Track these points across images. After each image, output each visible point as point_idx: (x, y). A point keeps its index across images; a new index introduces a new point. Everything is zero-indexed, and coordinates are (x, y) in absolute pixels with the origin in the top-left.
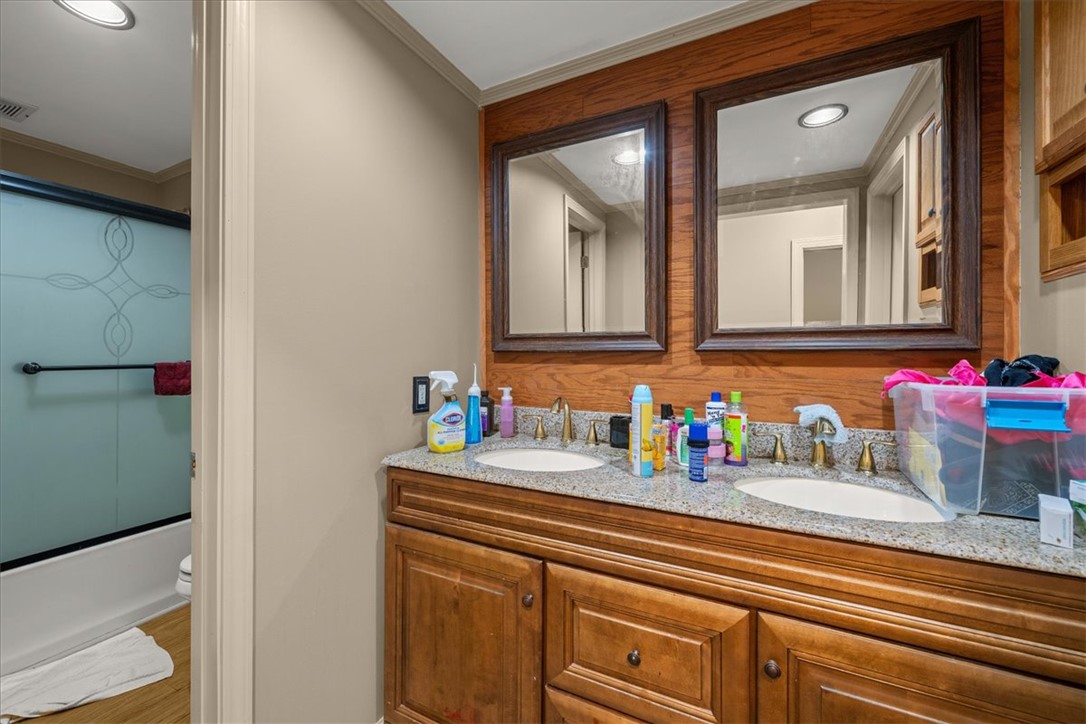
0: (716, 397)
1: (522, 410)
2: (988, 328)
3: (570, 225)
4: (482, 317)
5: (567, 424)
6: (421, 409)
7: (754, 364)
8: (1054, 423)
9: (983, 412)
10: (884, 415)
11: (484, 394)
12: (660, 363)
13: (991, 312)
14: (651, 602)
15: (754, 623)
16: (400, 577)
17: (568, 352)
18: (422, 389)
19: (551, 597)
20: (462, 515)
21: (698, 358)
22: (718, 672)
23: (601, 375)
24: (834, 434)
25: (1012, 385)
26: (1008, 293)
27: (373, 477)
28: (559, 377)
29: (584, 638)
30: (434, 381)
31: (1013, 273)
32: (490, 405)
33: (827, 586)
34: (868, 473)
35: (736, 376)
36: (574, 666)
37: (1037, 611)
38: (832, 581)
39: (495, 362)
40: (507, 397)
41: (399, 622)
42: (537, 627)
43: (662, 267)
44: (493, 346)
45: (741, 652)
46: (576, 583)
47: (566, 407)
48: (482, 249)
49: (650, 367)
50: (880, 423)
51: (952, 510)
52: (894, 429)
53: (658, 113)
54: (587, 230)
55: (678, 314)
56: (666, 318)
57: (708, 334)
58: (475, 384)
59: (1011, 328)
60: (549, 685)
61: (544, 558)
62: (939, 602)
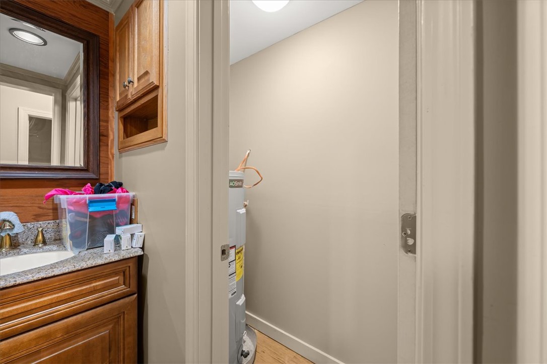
2: (102, 170)
8: (112, 207)
9: (88, 206)
10: (53, 213)
13: (104, 163)
25: (103, 193)
26: (110, 156)
31: (112, 148)
34: (40, 245)
37: (99, 281)
50: (51, 217)
51: (77, 251)
52: (58, 219)
59: (111, 170)
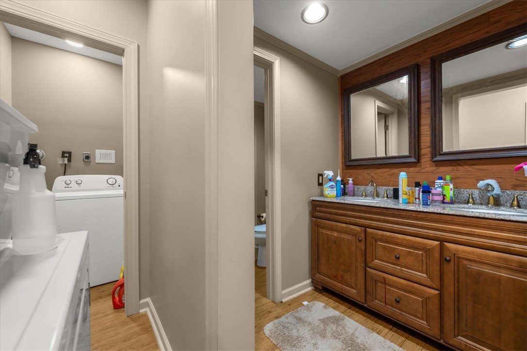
0: (440, 178)
1: (356, 187)
3: (378, 112)
4: (340, 153)
5: (375, 191)
6: (320, 184)
7: (461, 166)
11: (342, 181)
12: (416, 167)
14: (403, 239)
15: (442, 247)
16: (316, 234)
17: (375, 164)
18: (321, 177)
19: (368, 238)
20: (337, 214)
21: (434, 164)
22: (428, 262)
23: (390, 173)
24: (493, 190)
27: (307, 204)
28: (372, 174)
29: (380, 251)
30: (325, 174)
32: (344, 185)
33: (469, 233)
34: (515, 208)
35: (451, 171)
36: (376, 261)
38: (471, 231)
39: (346, 170)
40: (351, 182)
41: (316, 248)
42: (363, 248)
43: (417, 129)
44: (345, 164)
45: (437, 255)
46: (377, 234)
47: (375, 184)
48: (340, 129)
49: (411, 169)
53: (414, 69)
54: (387, 113)
55: (424, 147)
56: (418, 149)
57: (438, 154)
58: (339, 176)
60: (368, 267)
61: (366, 227)
62: (513, 237)
